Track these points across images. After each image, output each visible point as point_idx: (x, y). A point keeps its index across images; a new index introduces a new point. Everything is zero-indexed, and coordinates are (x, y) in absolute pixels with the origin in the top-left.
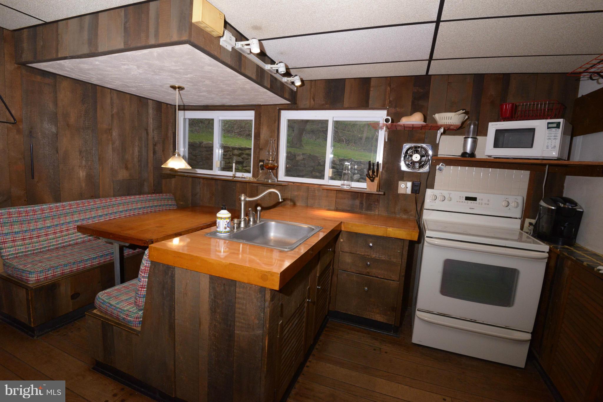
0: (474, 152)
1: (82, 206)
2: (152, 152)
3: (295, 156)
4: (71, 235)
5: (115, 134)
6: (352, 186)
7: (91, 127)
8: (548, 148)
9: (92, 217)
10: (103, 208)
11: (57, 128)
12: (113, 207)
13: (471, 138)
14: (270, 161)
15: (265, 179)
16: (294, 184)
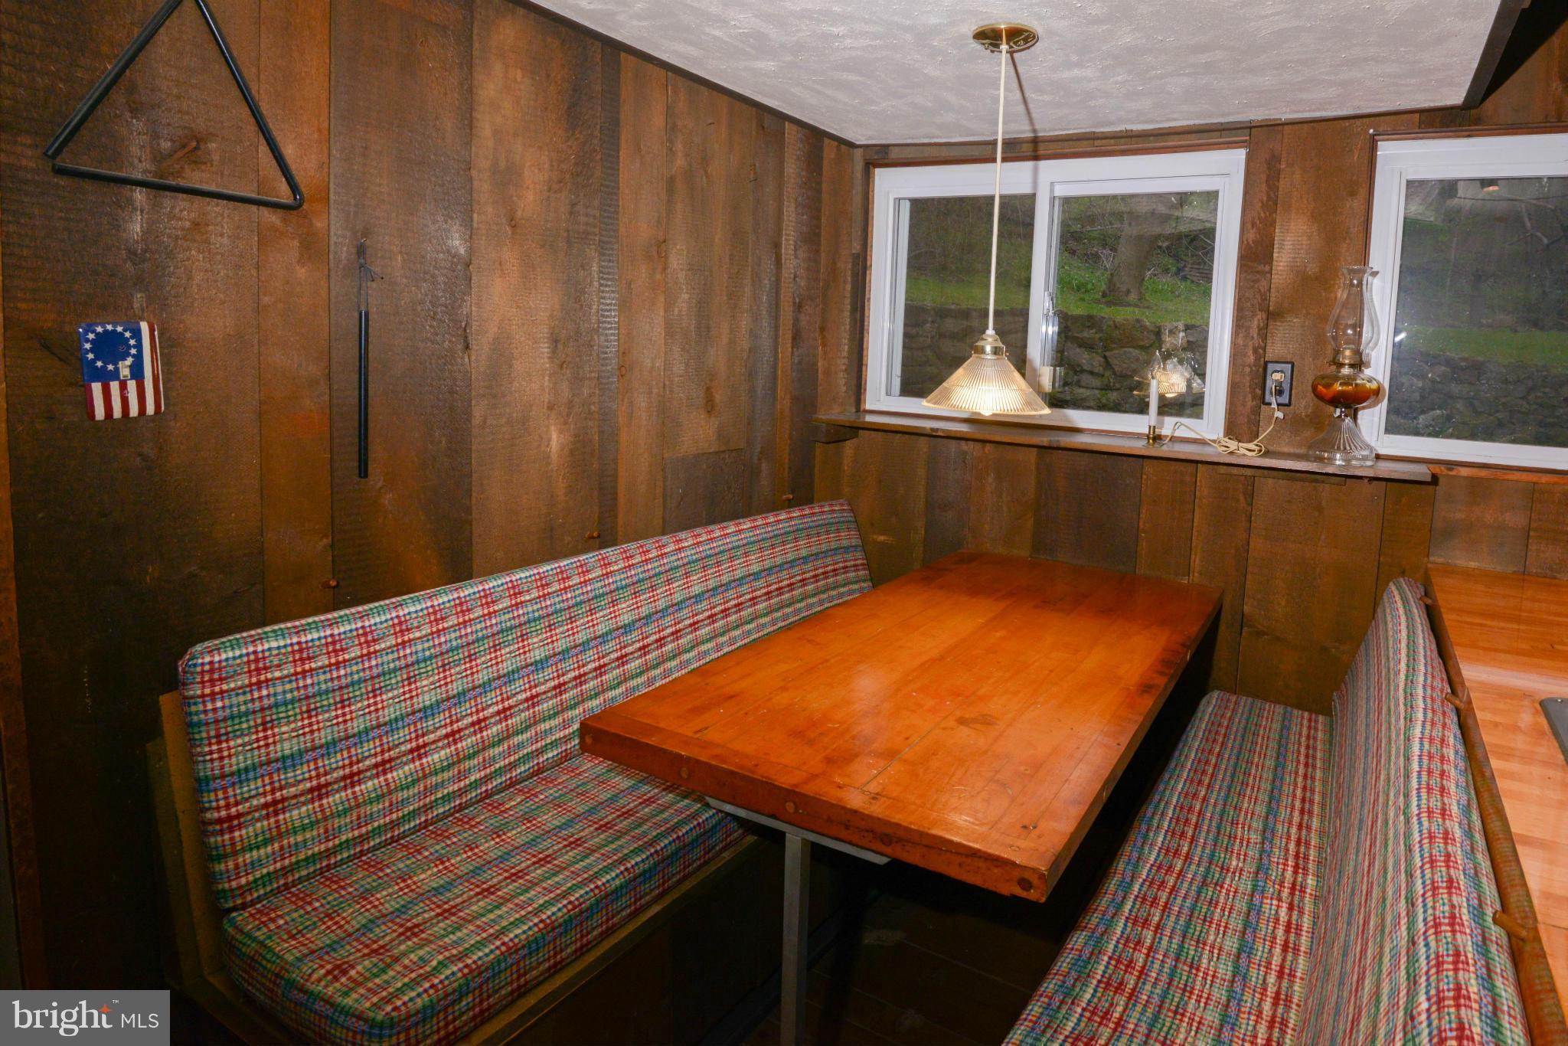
1: (561, 590)
2: (789, 336)
3: (1158, 333)
4: (520, 737)
5: (678, 260)
7: (597, 230)
9: (596, 638)
10: (635, 588)
11: (468, 232)
12: (669, 582)
14: (1342, 365)
15: (1310, 447)
16: (1451, 469)
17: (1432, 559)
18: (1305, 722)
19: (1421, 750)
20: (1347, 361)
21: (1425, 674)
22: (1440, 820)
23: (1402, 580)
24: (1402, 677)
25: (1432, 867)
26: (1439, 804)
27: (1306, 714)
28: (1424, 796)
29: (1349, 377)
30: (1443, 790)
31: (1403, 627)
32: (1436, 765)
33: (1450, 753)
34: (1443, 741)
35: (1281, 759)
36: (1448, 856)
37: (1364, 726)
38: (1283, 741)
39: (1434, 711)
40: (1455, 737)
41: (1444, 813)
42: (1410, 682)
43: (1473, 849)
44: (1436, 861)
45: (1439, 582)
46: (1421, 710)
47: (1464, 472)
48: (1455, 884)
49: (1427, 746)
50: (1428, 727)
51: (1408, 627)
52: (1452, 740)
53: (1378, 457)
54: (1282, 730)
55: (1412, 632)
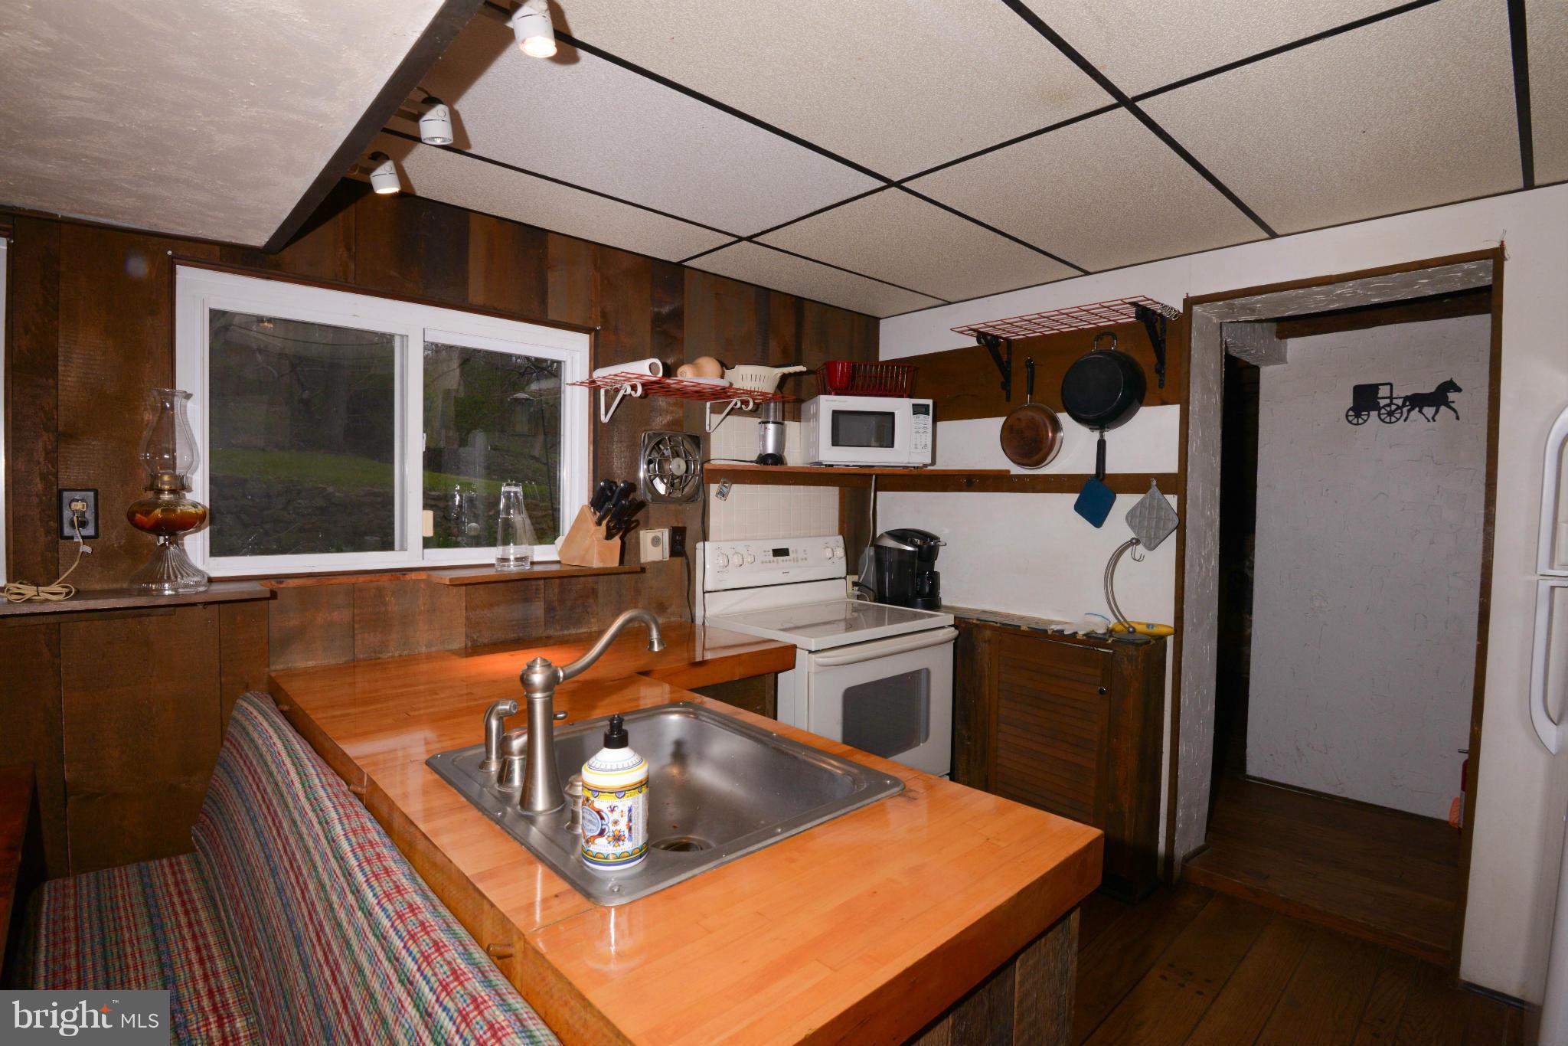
0: (783, 452)
6: (535, 560)
8: (916, 448)
13: (773, 423)
14: (161, 491)
15: (132, 581)
16: (281, 583)
17: (273, 668)
18: (167, 870)
19: (351, 845)
20: (167, 487)
21: (318, 775)
22: (399, 898)
23: (248, 694)
24: (298, 785)
25: (415, 942)
26: (391, 884)
27: (165, 862)
28: (375, 884)
29: (168, 503)
30: (387, 871)
31: (275, 739)
32: (370, 852)
33: (374, 836)
34: (363, 829)
35: (156, 921)
36: (422, 924)
37: (257, 847)
38: (151, 901)
39: (343, 806)
40: (370, 820)
41: (399, 889)
42: (308, 788)
43: (434, 906)
44: (415, 934)
45: (293, 688)
46: (332, 809)
47: (292, 583)
48: (441, 944)
49: (354, 840)
50: (346, 822)
51: (280, 737)
52: (369, 825)
53: (211, 580)
54: (144, 891)
55: (286, 743)
